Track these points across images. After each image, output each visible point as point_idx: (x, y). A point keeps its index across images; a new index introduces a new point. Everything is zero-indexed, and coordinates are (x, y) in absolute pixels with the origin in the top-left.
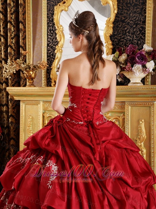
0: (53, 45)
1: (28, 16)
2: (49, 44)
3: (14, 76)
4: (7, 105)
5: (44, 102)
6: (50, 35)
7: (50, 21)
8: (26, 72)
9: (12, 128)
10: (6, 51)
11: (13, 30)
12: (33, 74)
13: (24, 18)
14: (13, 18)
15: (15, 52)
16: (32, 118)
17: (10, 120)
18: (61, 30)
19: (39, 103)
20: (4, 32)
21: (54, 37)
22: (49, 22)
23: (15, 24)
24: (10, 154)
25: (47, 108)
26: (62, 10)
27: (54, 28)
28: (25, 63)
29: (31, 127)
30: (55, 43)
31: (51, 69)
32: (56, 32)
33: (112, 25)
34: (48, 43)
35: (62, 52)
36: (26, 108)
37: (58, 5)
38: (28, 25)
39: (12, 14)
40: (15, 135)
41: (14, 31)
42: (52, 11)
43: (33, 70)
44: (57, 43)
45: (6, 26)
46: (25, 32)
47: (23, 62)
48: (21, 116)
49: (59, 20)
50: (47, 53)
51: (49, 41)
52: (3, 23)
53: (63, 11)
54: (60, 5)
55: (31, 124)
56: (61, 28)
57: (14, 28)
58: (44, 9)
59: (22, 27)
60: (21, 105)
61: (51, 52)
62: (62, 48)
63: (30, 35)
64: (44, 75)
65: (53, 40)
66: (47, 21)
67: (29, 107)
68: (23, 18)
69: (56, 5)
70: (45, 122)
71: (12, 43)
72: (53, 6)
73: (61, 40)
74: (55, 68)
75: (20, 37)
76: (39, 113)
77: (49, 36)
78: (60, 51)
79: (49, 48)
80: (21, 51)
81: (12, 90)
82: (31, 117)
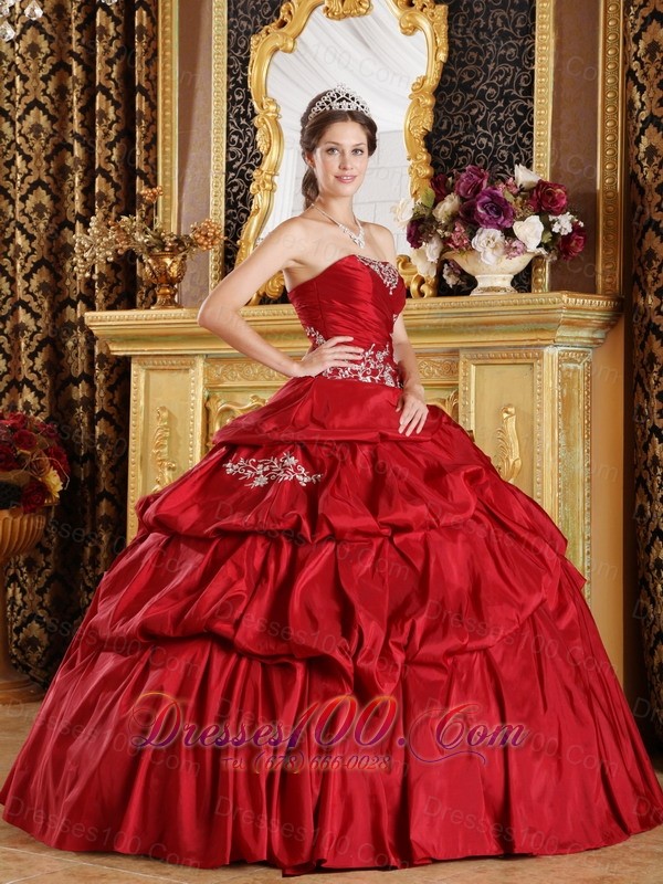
0: (248, 166)
1: (164, 68)
2: (233, 163)
3: (115, 276)
4: (89, 378)
5: (208, 358)
6: (236, 133)
7: (238, 85)
8: (150, 261)
9: (104, 458)
10: (88, 190)
11: (112, 116)
12: (175, 266)
13: (151, 76)
14: (113, 76)
15: (119, 194)
16: (171, 418)
17: (97, 428)
18: (270, 115)
19: (193, 365)
20: (82, 123)
21: (249, 140)
22: (234, 88)
23: (119, 94)
24: (96, 550)
25: (220, 381)
26: (276, 50)
27: (249, 110)
28: (149, 230)
29: (166, 449)
30: (251, 160)
31: (237, 249)
32: (256, 125)
33: (429, 101)
34: (231, 159)
35: (272, 191)
36: (151, 384)
37: (263, 32)
38: (164, 99)
39: (110, 62)
40: (116, 482)
41: (117, 121)
42: (243, 51)
43: (173, 252)
44: (258, 160)
45: (92, 101)
46: (153, 122)
47: (144, 226)
48: (132, 410)
49: (264, 83)
50: (227, 195)
51: (233, 154)
52: (82, 92)
53: (280, 53)
54: (268, 33)
55: (165, 438)
56: (272, 108)
57: (116, 109)
58: (218, 44)
59: (144, 104)
60: (133, 372)
61: (240, 190)
62: (272, 176)
63: (171, 133)
64: (215, 270)
65: (245, 151)
66: (228, 84)
67: (158, 379)
68: (147, 76)
69: (256, 32)
70: (211, 431)
71: (110, 161)
72: (248, 34)
73: (269, 149)
74: (248, 244)
75: (137, 140)
76: (193, 398)
77: (233, 136)
78: (267, 186)
79: (234, 177)
80: (141, 189)
81: (102, 320)
82: (165, 414)
